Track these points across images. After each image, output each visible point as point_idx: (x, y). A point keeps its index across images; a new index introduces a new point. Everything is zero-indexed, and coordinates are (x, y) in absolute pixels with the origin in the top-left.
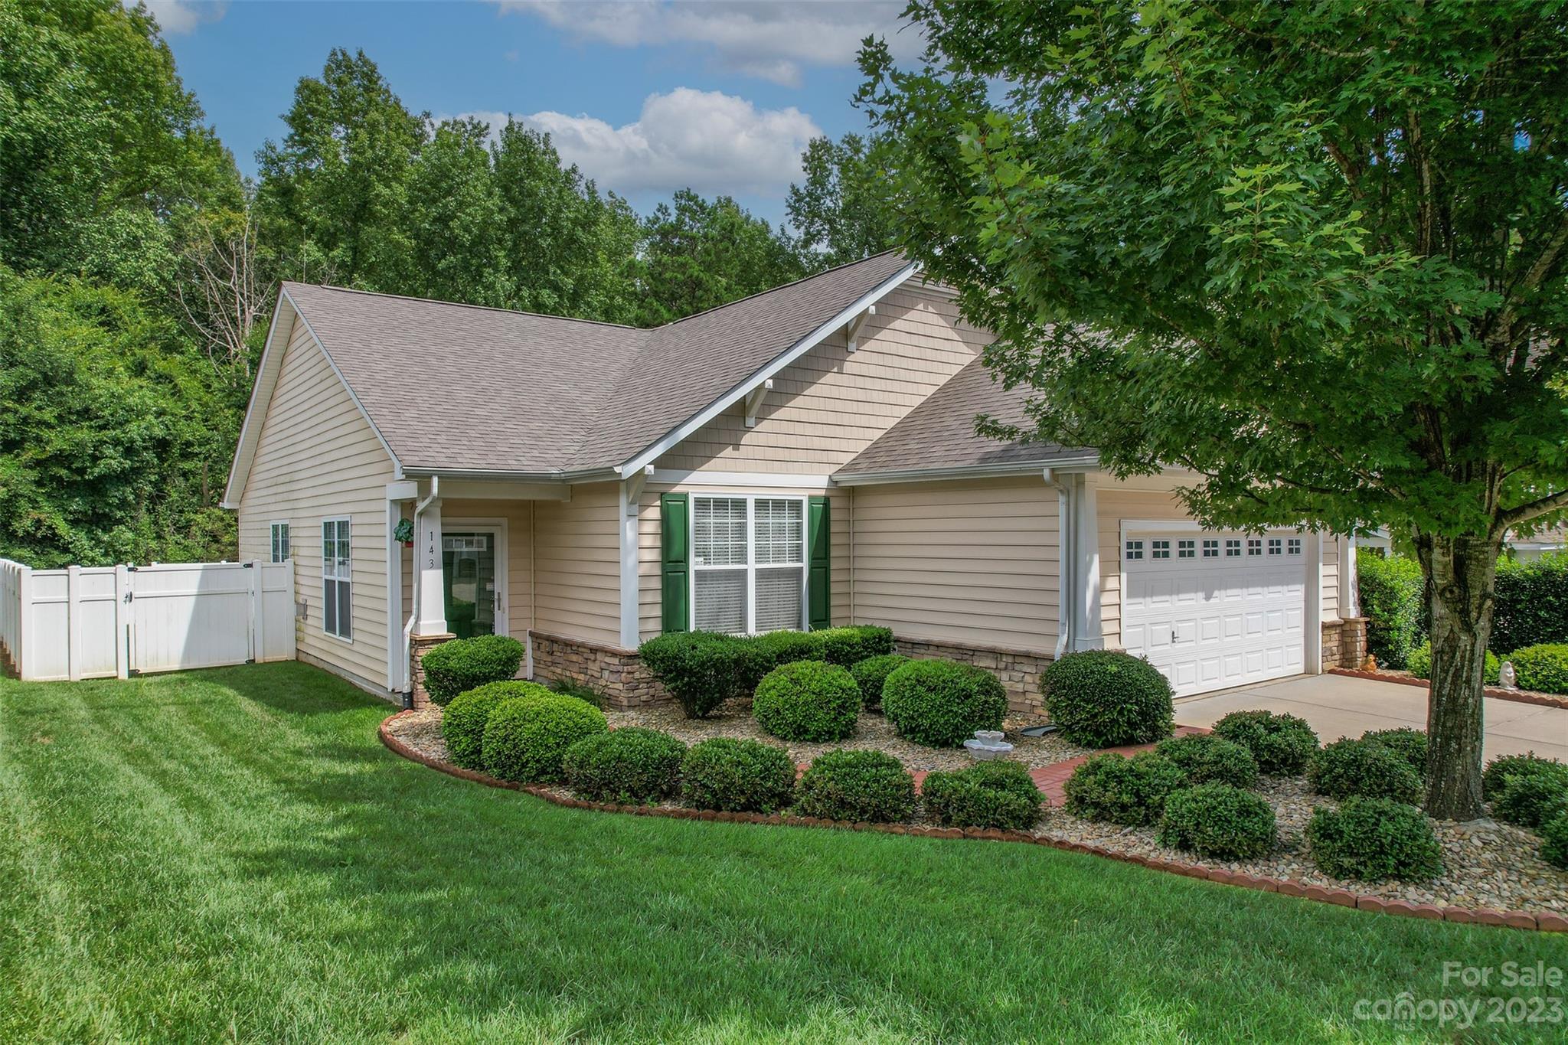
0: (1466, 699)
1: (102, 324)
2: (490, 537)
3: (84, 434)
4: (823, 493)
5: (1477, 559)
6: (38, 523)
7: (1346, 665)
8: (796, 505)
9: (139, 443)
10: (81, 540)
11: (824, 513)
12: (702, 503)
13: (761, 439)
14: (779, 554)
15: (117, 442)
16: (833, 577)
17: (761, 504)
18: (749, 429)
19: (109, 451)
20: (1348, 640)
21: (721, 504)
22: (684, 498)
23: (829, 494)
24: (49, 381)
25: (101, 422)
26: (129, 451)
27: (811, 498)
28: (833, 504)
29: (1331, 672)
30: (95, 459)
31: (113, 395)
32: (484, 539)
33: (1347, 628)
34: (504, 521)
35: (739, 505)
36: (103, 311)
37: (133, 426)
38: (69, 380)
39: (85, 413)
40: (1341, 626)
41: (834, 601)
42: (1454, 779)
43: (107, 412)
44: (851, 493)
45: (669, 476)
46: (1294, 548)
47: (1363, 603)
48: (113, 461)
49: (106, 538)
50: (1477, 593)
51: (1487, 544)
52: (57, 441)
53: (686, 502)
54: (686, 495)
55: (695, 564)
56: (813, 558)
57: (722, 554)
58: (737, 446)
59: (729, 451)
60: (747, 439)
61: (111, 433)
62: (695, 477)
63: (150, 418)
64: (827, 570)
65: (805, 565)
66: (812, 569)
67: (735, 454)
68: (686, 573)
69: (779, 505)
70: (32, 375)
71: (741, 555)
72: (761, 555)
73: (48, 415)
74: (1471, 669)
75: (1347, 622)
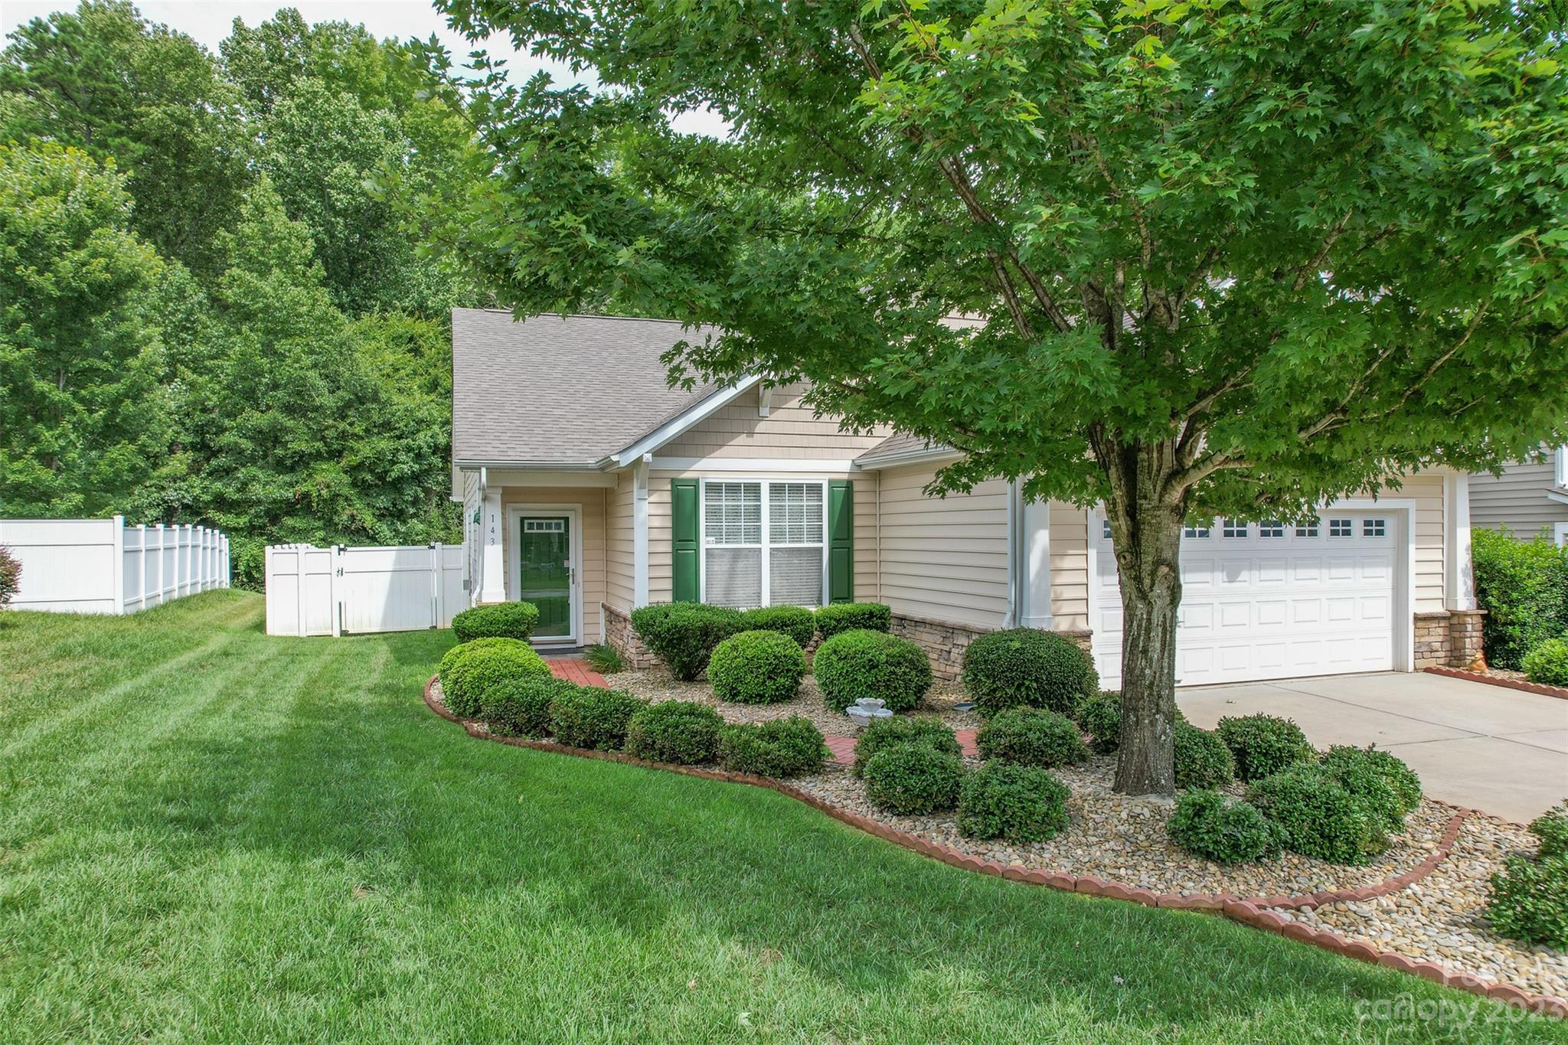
0: (1142, 670)
1: (410, 351)
2: (567, 519)
3: (384, 444)
4: (845, 477)
5: (1149, 523)
6: (353, 517)
7: (1454, 664)
8: (816, 489)
9: (425, 449)
10: (384, 529)
11: (845, 498)
12: (714, 488)
13: (777, 427)
14: (796, 534)
15: (409, 449)
16: (857, 557)
17: (777, 489)
18: (763, 418)
19: (402, 457)
20: (1456, 635)
21: (733, 488)
22: (695, 484)
23: (853, 477)
24: (361, 400)
25: (398, 433)
26: (419, 457)
27: (830, 481)
28: (857, 487)
29: (1428, 670)
30: (393, 463)
31: (406, 410)
32: (562, 522)
33: (1455, 621)
34: (579, 506)
35: (754, 489)
36: (411, 339)
37: (421, 435)
38: (375, 398)
39: (387, 426)
40: (1449, 618)
41: (857, 580)
42: (1132, 753)
43: (402, 424)
44: (877, 476)
45: (671, 464)
46: (1374, 528)
47: (1480, 593)
48: (406, 465)
49: (403, 529)
50: (1150, 559)
51: (1158, 508)
52: (365, 450)
53: (696, 487)
54: (697, 481)
55: (705, 542)
56: (834, 539)
57: (733, 535)
58: (751, 434)
59: (742, 439)
60: (761, 427)
61: (404, 442)
62: (704, 464)
63: (436, 428)
64: (850, 551)
65: (825, 545)
66: (832, 549)
67: (749, 441)
68: (697, 551)
69: (796, 489)
70: (347, 396)
71: (755, 534)
72: (776, 535)
73: (358, 430)
74: (1148, 638)
75: (1454, 614)
